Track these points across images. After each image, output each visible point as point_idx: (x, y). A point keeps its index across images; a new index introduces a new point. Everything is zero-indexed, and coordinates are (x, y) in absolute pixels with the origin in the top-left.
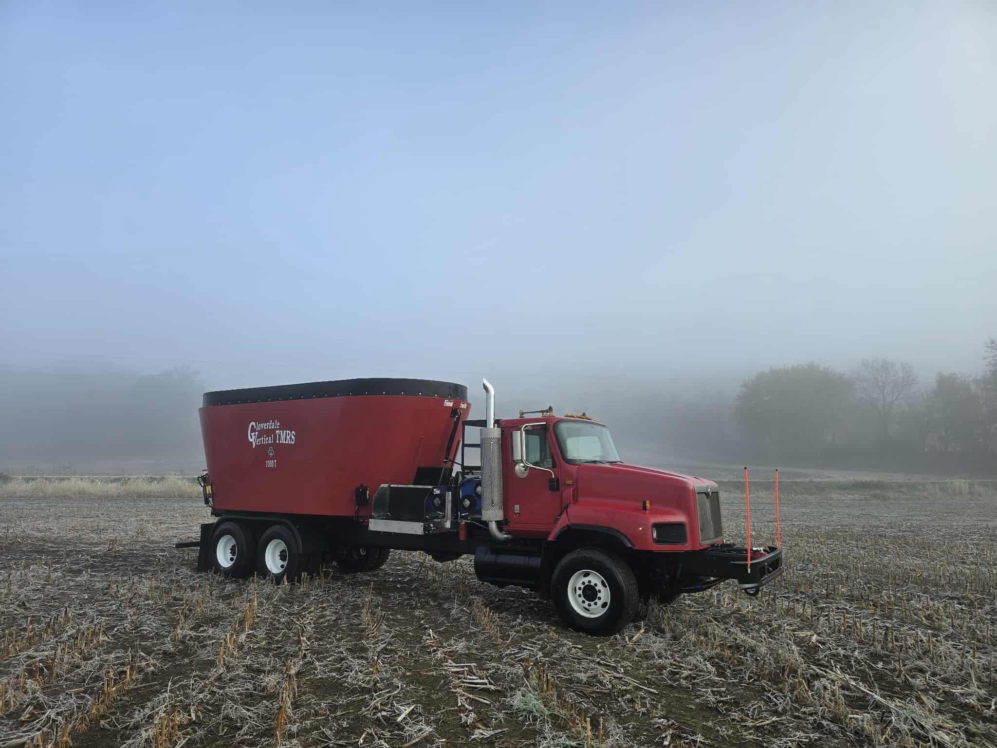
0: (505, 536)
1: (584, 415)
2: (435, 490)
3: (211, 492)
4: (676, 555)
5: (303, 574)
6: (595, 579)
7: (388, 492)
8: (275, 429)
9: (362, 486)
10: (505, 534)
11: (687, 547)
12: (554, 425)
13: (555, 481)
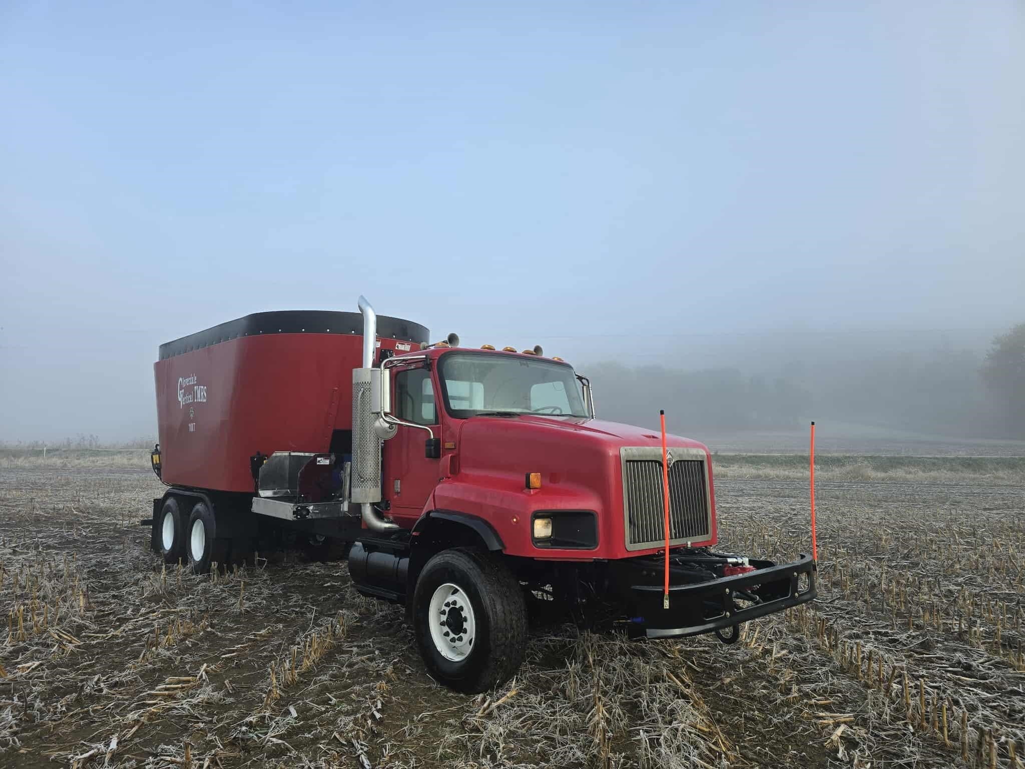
0: (387, 525)
1: (538, 349)
2: (319, 459)
3: (158, 462)
4: (581, 565)
5: (213, 563)
6: (462, 600)
7: (287, 462)
8: (194, 385)
9: (259, 453)
10: (387, 522)
11: (597, 553)
12: (439, 361)
13: (433, 443)
